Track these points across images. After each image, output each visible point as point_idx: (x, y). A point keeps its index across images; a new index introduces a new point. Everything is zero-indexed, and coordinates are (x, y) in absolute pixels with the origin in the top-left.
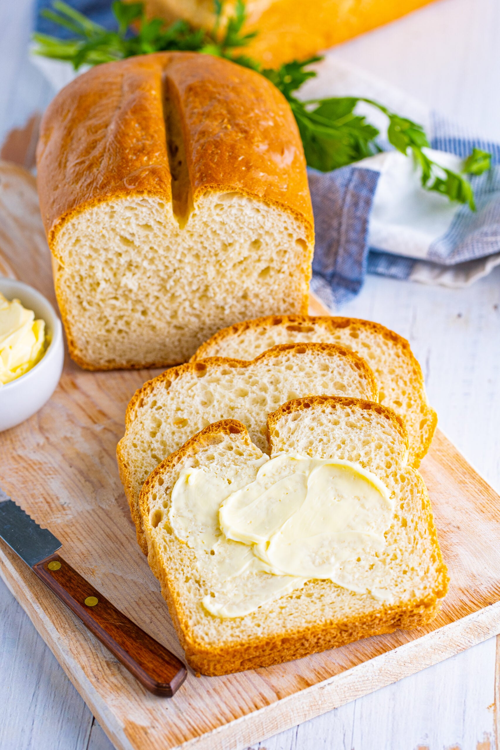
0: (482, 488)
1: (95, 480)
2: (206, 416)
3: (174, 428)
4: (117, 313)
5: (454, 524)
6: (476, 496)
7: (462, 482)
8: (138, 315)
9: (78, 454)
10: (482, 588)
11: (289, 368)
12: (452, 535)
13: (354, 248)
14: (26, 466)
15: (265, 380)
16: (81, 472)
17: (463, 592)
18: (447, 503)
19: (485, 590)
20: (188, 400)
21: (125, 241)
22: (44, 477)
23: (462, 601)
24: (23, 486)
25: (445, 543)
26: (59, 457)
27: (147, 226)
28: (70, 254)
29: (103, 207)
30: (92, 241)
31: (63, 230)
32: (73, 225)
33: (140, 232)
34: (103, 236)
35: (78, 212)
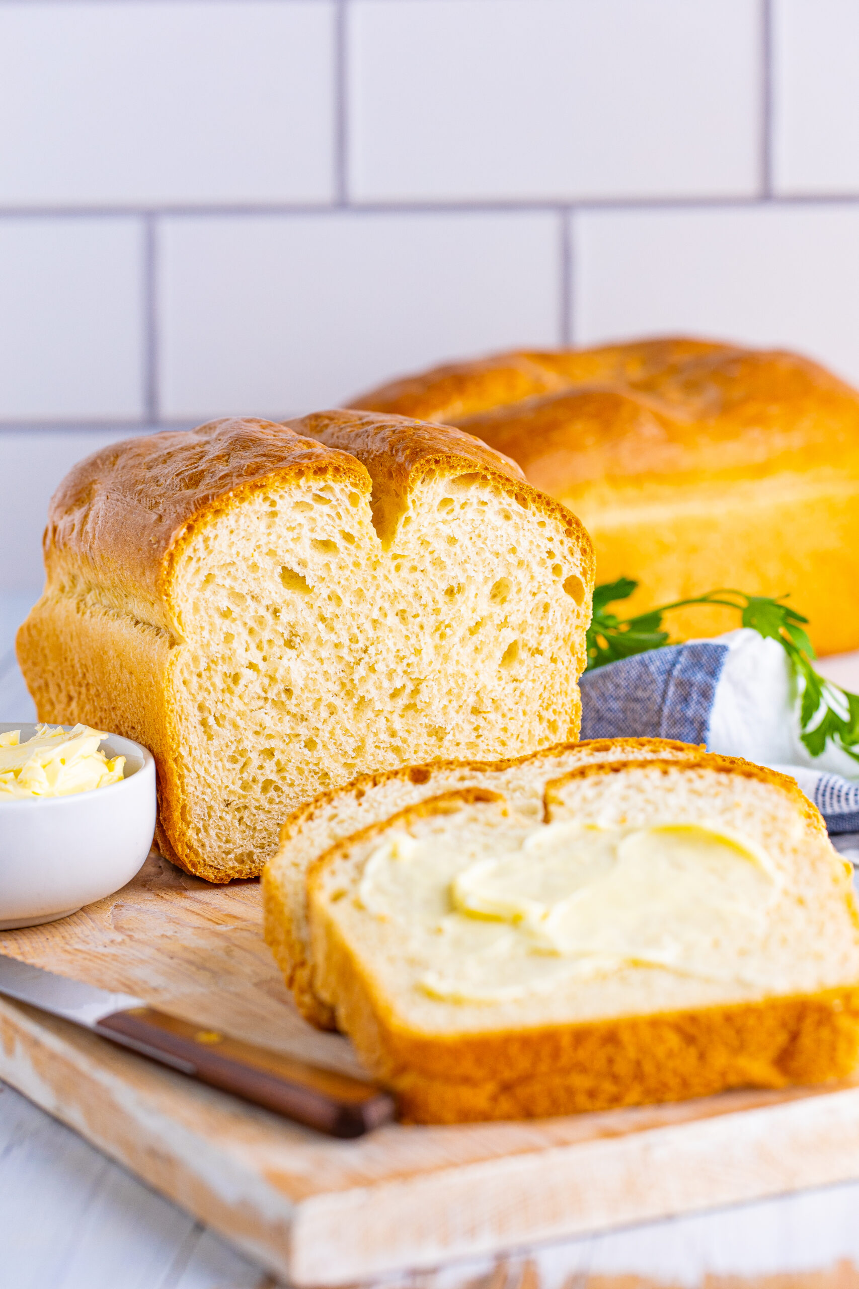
1: (216, 969)
4: (265, 744)
8: (299, 749)
9: (186, 948)
14: (90, 958)
16: (191, 962)
21: (291, 578)
22: (121, 966)
26: (150, 951)
27: (326, 545)
28: (196, 609)
29: (257, 504)
30: (235, 579)
31: (189, 552)
32: (206, 540)
33: (317, 559)
34: (254, 567)
35: (217, 512)
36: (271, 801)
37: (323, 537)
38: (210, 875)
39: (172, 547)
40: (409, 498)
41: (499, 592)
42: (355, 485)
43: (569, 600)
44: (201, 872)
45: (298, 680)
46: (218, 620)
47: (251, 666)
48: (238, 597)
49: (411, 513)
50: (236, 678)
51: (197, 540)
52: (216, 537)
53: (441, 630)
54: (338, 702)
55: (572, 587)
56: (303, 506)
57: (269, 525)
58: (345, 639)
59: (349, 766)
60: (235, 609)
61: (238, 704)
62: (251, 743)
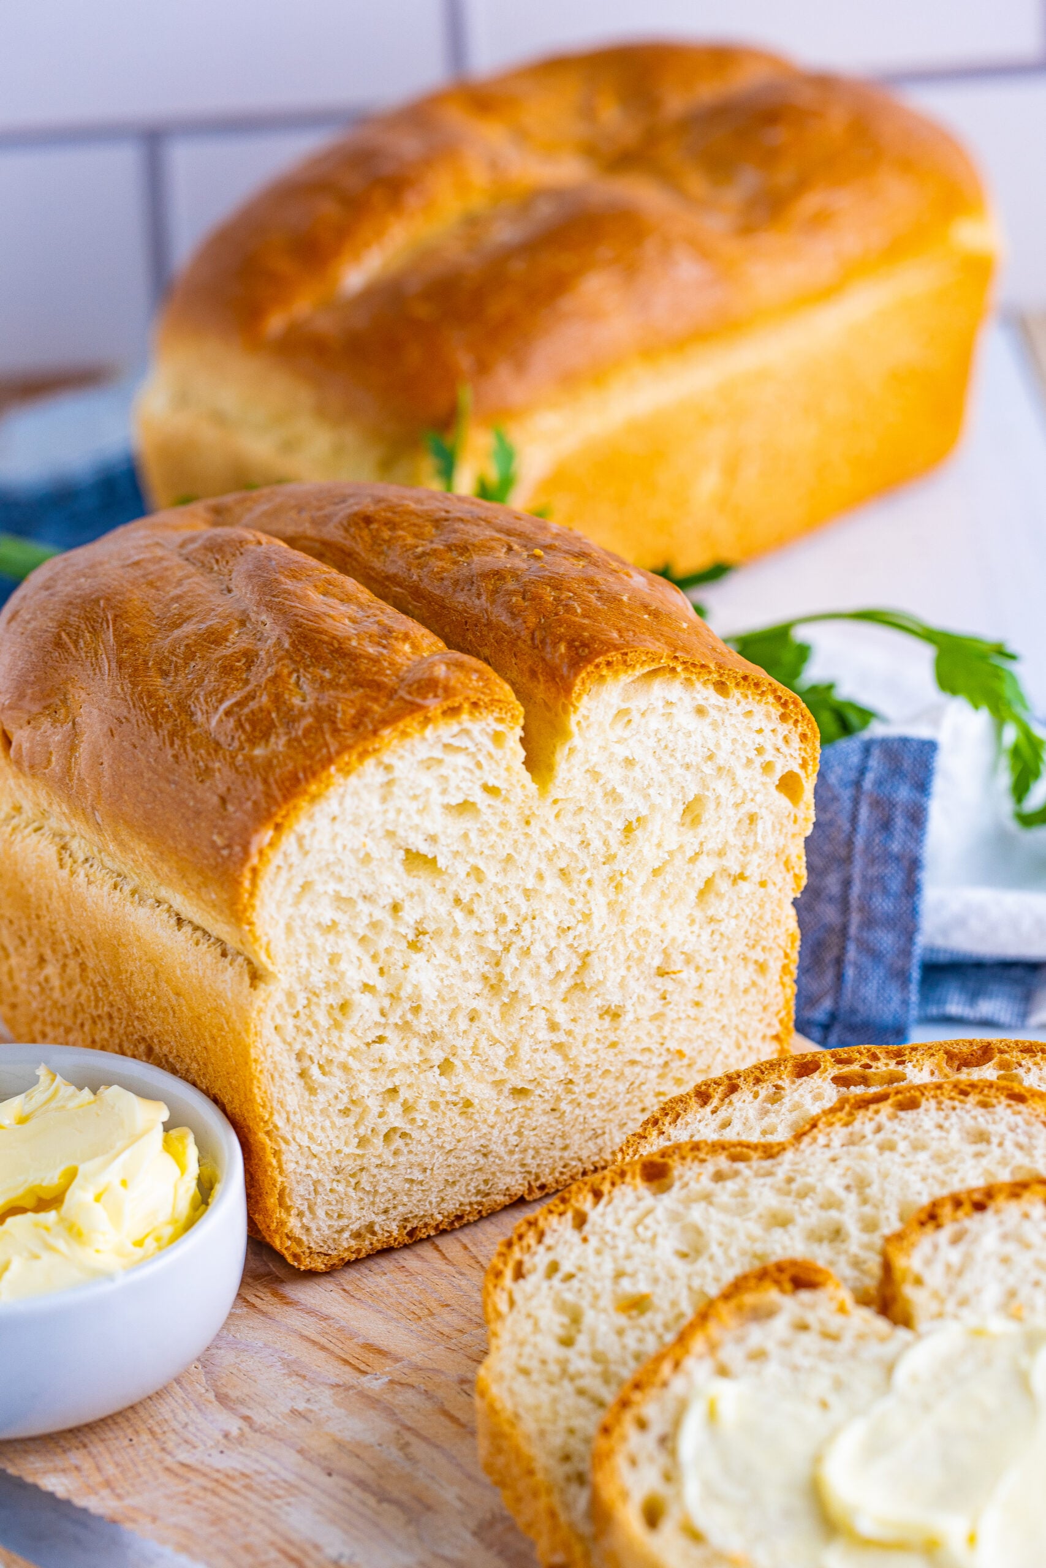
1: (404, 1498)
2: (696, 1283)
3: (622, 1320)
4: (385, 1082)
8: (432, 1077)
9: (340, 1445)
11: (887, 1147)
14: (210, 1485)
15: (834, 1182)
16: (361, 1483)
20: (640, 1249)
21: (415, 860)
22: (264, 1503)
24: (213, 1530)
26: (291, 1458)
27: (465, 807)
28: (289, 930)
29: (370, 772)
30: (340, 879)
31: (277, 859)
32: (300, 839)
33: (450, 828)
34: (367, 859)
35: (314, 798)
36: (396, 1153)
37: (456, 799)
38: (319, 1265)
39: (254, 860)
40: (573, 719)
41: (692, 813)
42: (500, 720)
43: (782, 802)
44: (306, 1264)
45: (429, 992)
46: (319, 940)
47: (367, 988)
48: (342, 901)
49: (577, 741)
50: (344, 1007)
51: (288, 842)
52: (314, 831)
53: (616, 883)
54: (479, 1004)
55: (788, 785)
56: (430, 763)
57: (384, 800)
58: (490, 924)
59: (498, 1084)
60: (342, 919)
61: (349, 1041)
62: (368, 1086)
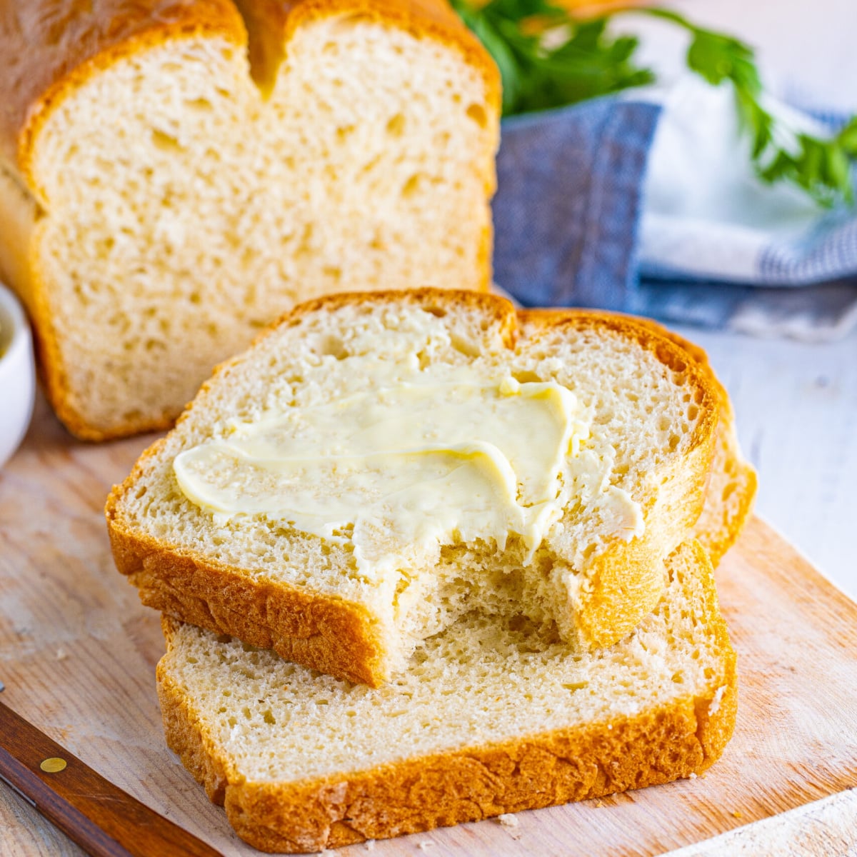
0: (843, 610)
1: (87, 597)
4: (145, 304)
5: (784, 663)
6: (831, 621)
7: (803, 600)
8: (184, 304)
9: (59, 557)
10: (833, 762)
12: (778, 680)
13: (612, 252)
16: (62, 585)
17: (795, 769)
18: (773, 632)
19: (840, 766)
21: (161, 138)
23: (791, 783)
25: (764, 693)
26: (21, 562)
27: (202, 103)
28: (61, 180)
29: (121, 70)
30: (101, 146)
31: (47, 126)
32: (66, 112)
33: (191, 118)
34: (121, 133)
35: (77, 83)
36: (156, 359)
37: (193, 95)
38: (96, 435)
39: (29, 124)
40: (289, 47)
41: (394, 125)
42: (228, 40)
43: (471, 125)
44: (85, 433)
45: (177, 238)
46: (85, 190)
47: (126, 231)
48: (106, 165)
49: (291, 60)
50: (110, 243)
51: (57, 114)
52: (77, 108)
53: (331, 172)
54: (223, 254)
55: (475, 112)
56: (172, 67)
57: (136, 90)
58: (226, 192)
59: (239, 316)
60: (104, 177)
61: (112, 269)
62: (129, 304)
